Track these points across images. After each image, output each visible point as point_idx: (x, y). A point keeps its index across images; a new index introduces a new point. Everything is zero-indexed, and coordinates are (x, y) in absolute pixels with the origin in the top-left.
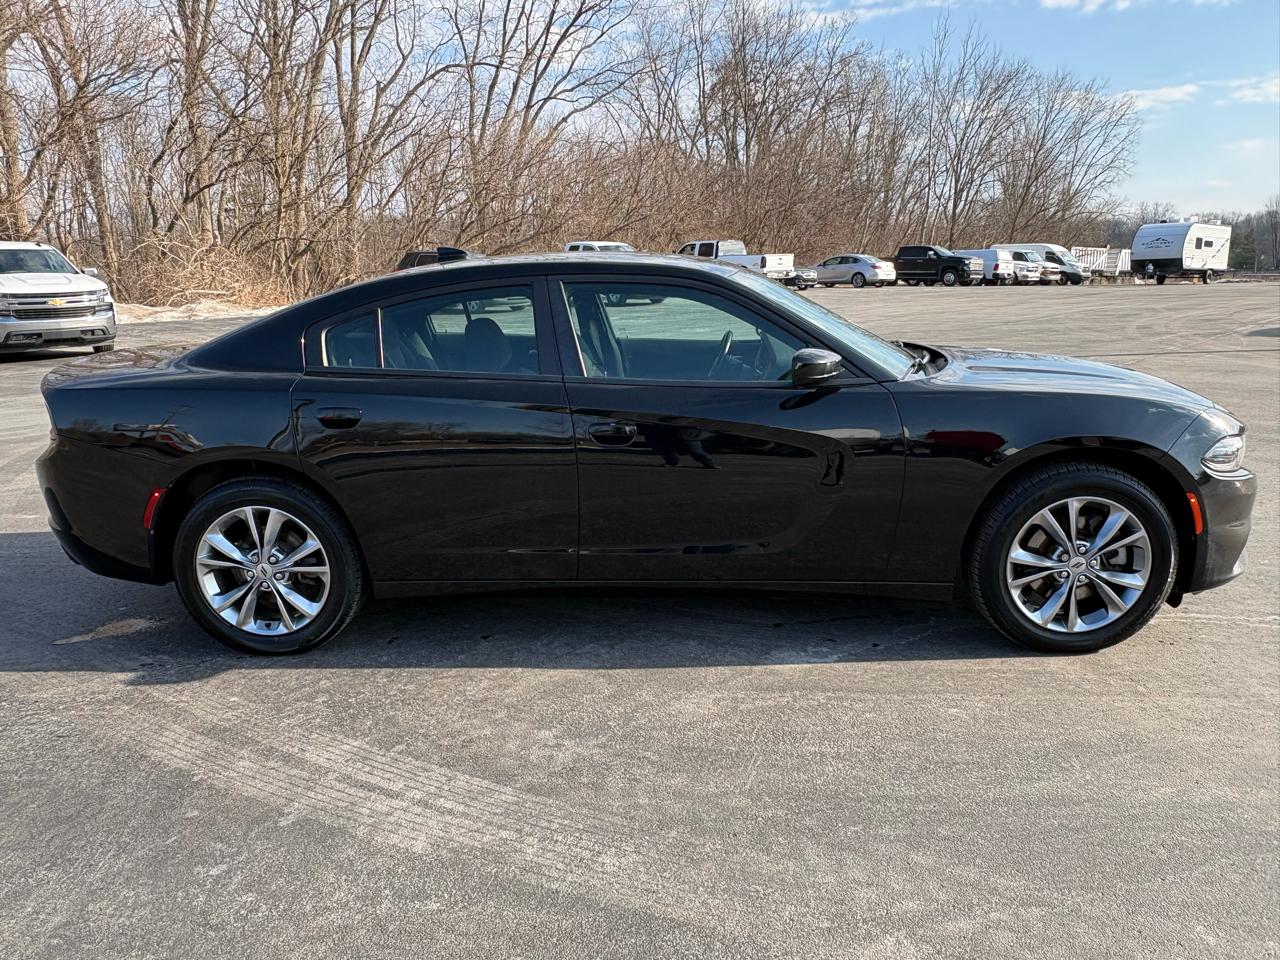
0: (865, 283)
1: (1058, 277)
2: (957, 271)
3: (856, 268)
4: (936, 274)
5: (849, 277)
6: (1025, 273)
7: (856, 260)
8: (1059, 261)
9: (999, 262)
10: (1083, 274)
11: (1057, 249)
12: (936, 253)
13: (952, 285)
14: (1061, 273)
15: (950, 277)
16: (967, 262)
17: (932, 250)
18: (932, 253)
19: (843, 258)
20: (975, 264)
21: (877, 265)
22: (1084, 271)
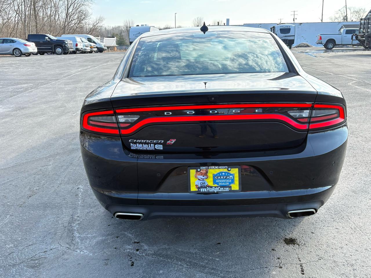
0: (22, 54)
1: (96, 49)
2: (62, 46)
3: (14, 46)
4: (51, 49)
5: (11, 51)
6: (85, 48)
7: (13, 41)
8: (94, 42)
9: (77, 43)
10: (104, 48)
11: (91, 37)
12: (49, 38)
13: (60, 54)
14: (97, 47)
15: (59, 50)
16: (66, 42)
17: (47, 36)
18: (47, 38)
19: (4, 40)
20: (69, 44)
21: (27, 44)
22: (105, 47)
